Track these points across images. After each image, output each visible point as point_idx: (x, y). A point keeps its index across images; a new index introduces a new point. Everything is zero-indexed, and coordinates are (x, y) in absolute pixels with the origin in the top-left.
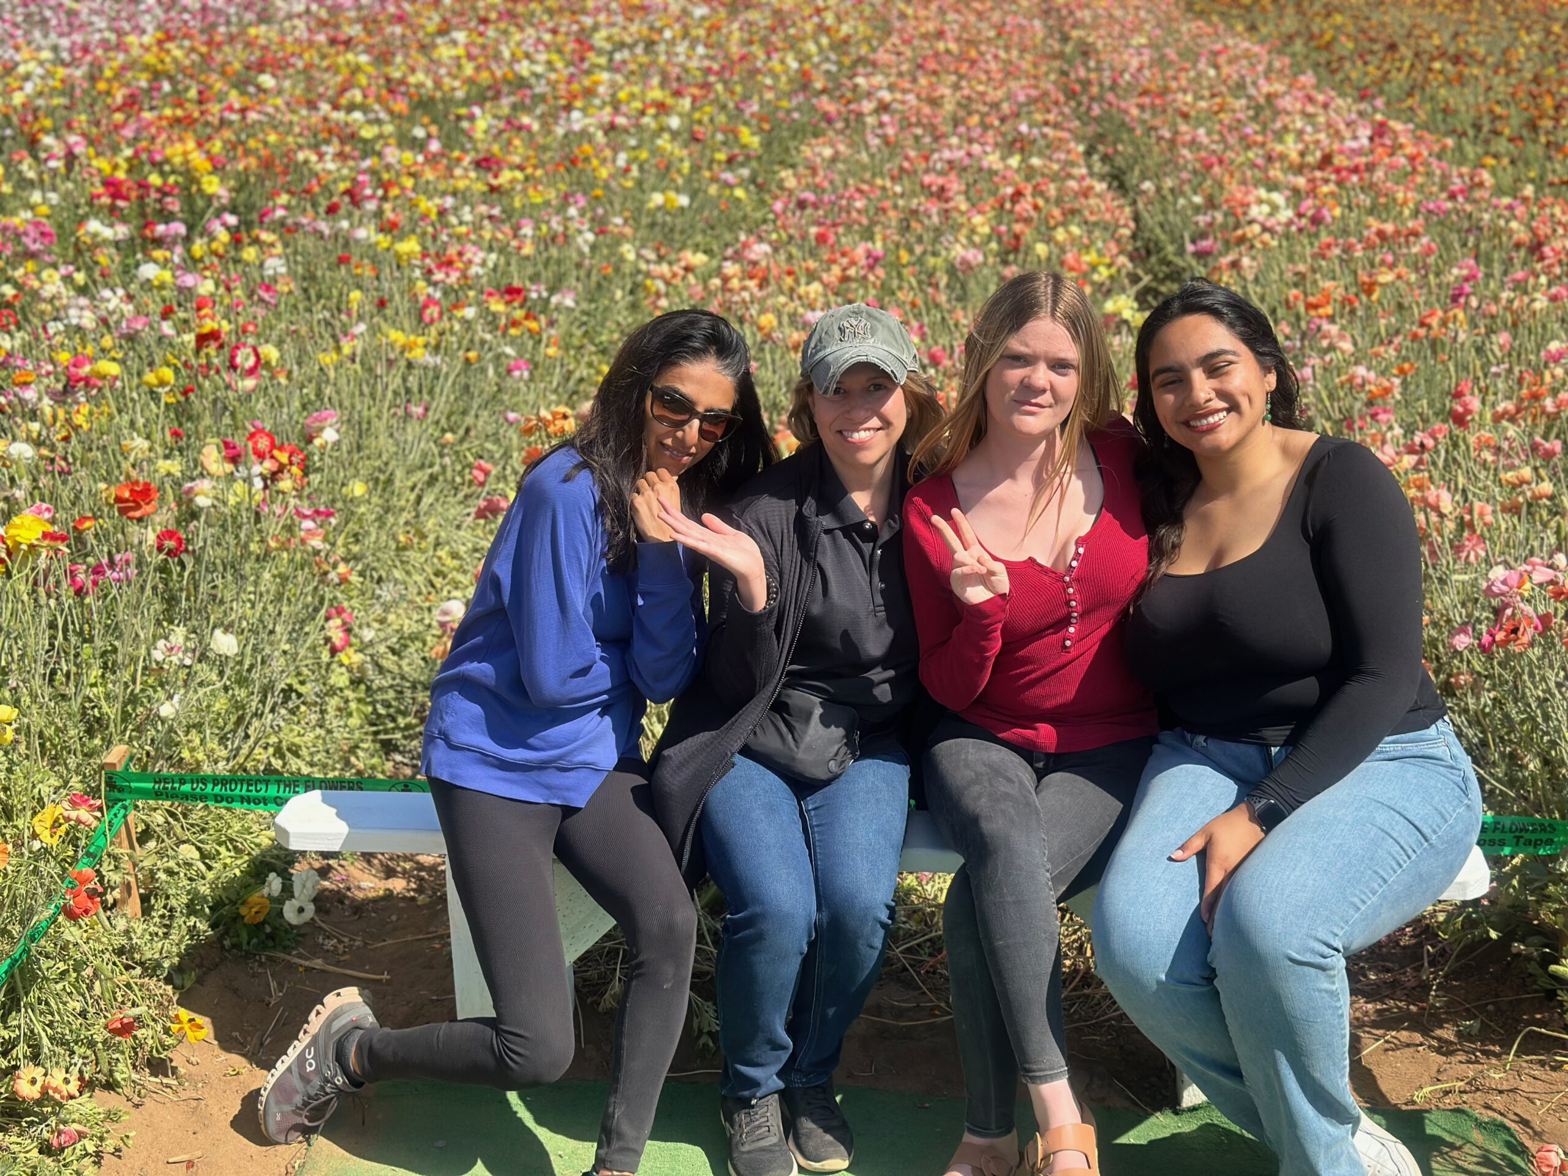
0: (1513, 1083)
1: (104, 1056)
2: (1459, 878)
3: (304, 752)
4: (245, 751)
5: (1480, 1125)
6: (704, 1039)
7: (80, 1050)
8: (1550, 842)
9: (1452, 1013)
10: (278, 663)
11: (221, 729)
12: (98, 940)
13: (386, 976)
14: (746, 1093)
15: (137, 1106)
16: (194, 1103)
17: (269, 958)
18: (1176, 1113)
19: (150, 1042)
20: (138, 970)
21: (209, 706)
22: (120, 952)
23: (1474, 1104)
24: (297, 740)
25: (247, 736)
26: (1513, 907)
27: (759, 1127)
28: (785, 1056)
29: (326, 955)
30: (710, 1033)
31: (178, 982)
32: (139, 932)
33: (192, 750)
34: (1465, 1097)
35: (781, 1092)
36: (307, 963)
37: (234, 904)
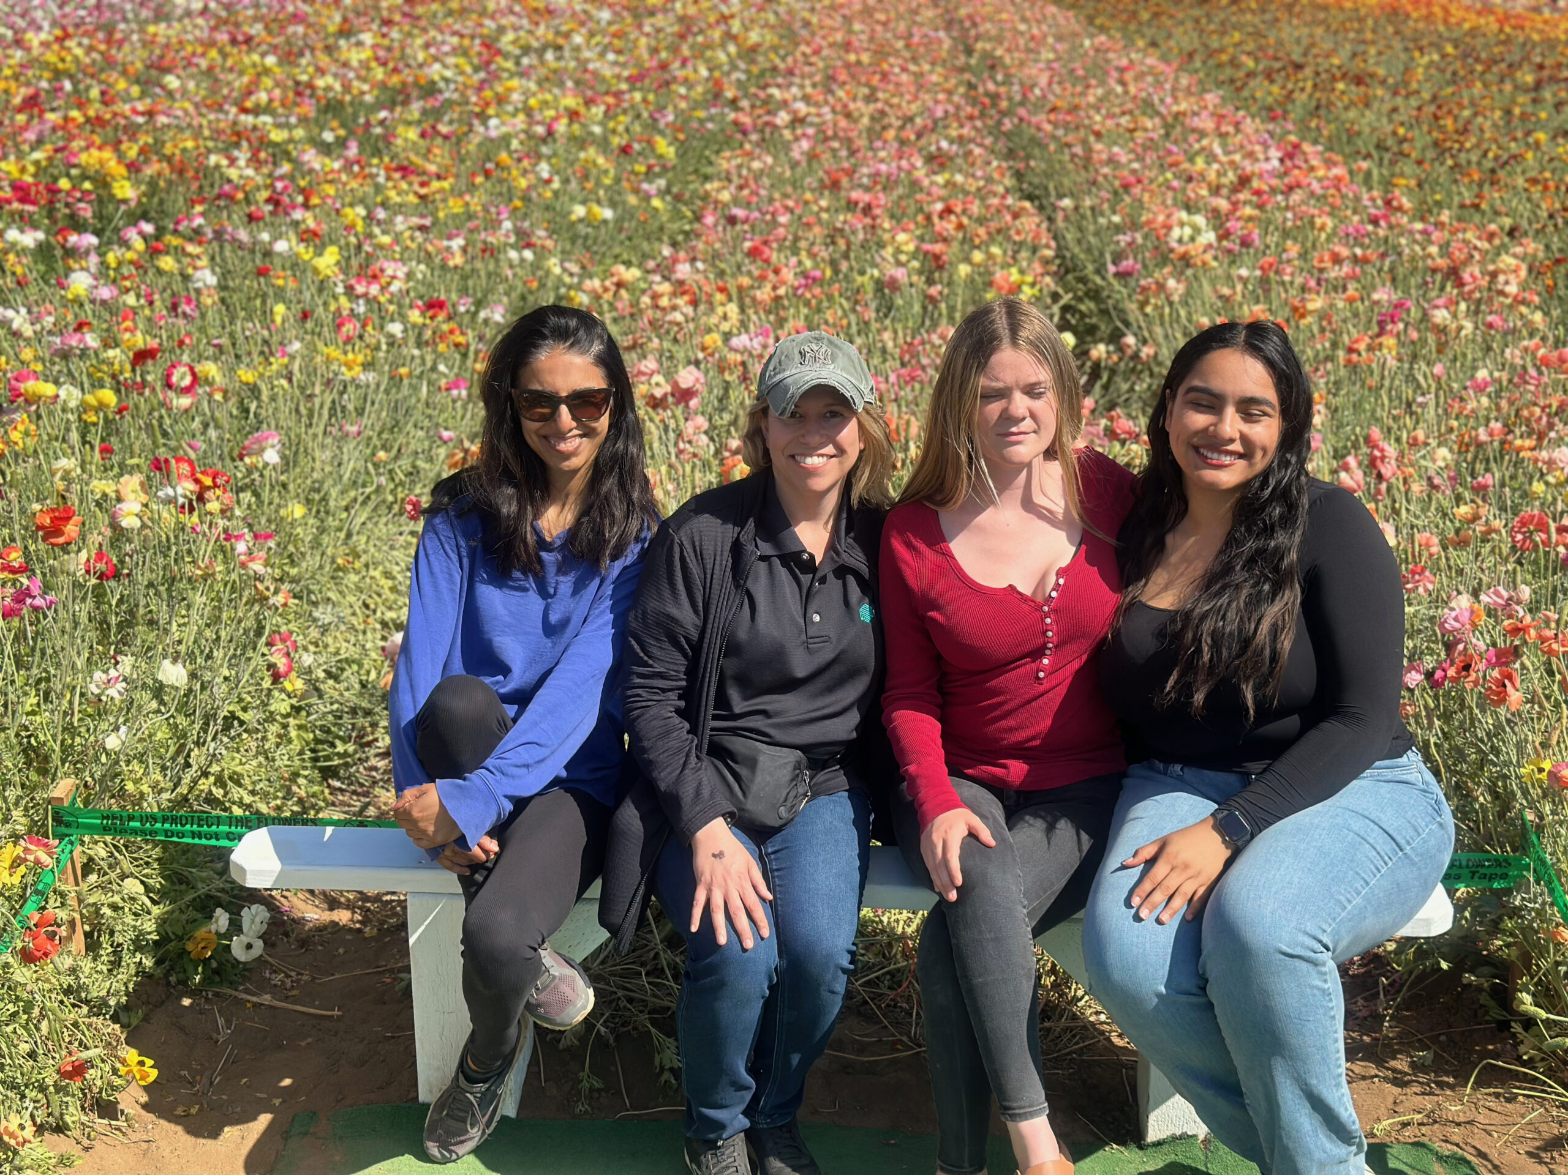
0: (1470, 1116)
1: (55, 1099)
3: (246, 781)
4: (186, 780)
5: (1440, 1158)
6: (666, 1076)
7: (31, 1094)
8: (1504, 876)
9: (1406, 1043)
10: (220, 690)
11: (164, 758)
12: (47, 981)
13: (336, 1013)
14: (712, 1136)
15: (86, 1149)
16: (145, 1146)
17: (217, 995)
18: (1141, 1147)
19: (99, 1083)
20: (85, 1009)
21: (151, 736)
22: (68, 991)
23: (1432, 1135)
24: (239, 769)
25: (188, 765)
26: (1463, 938)
27: (727, 1167)
28: (748, 1096)
29: (274, 990)
30: (671, 1070)
31: (124, 1020)
32: (87, 970)
33: (136, 782)
34: (1424, 1129)
35: (747, 1131)
36: (254, 999)
37: (180, 939)
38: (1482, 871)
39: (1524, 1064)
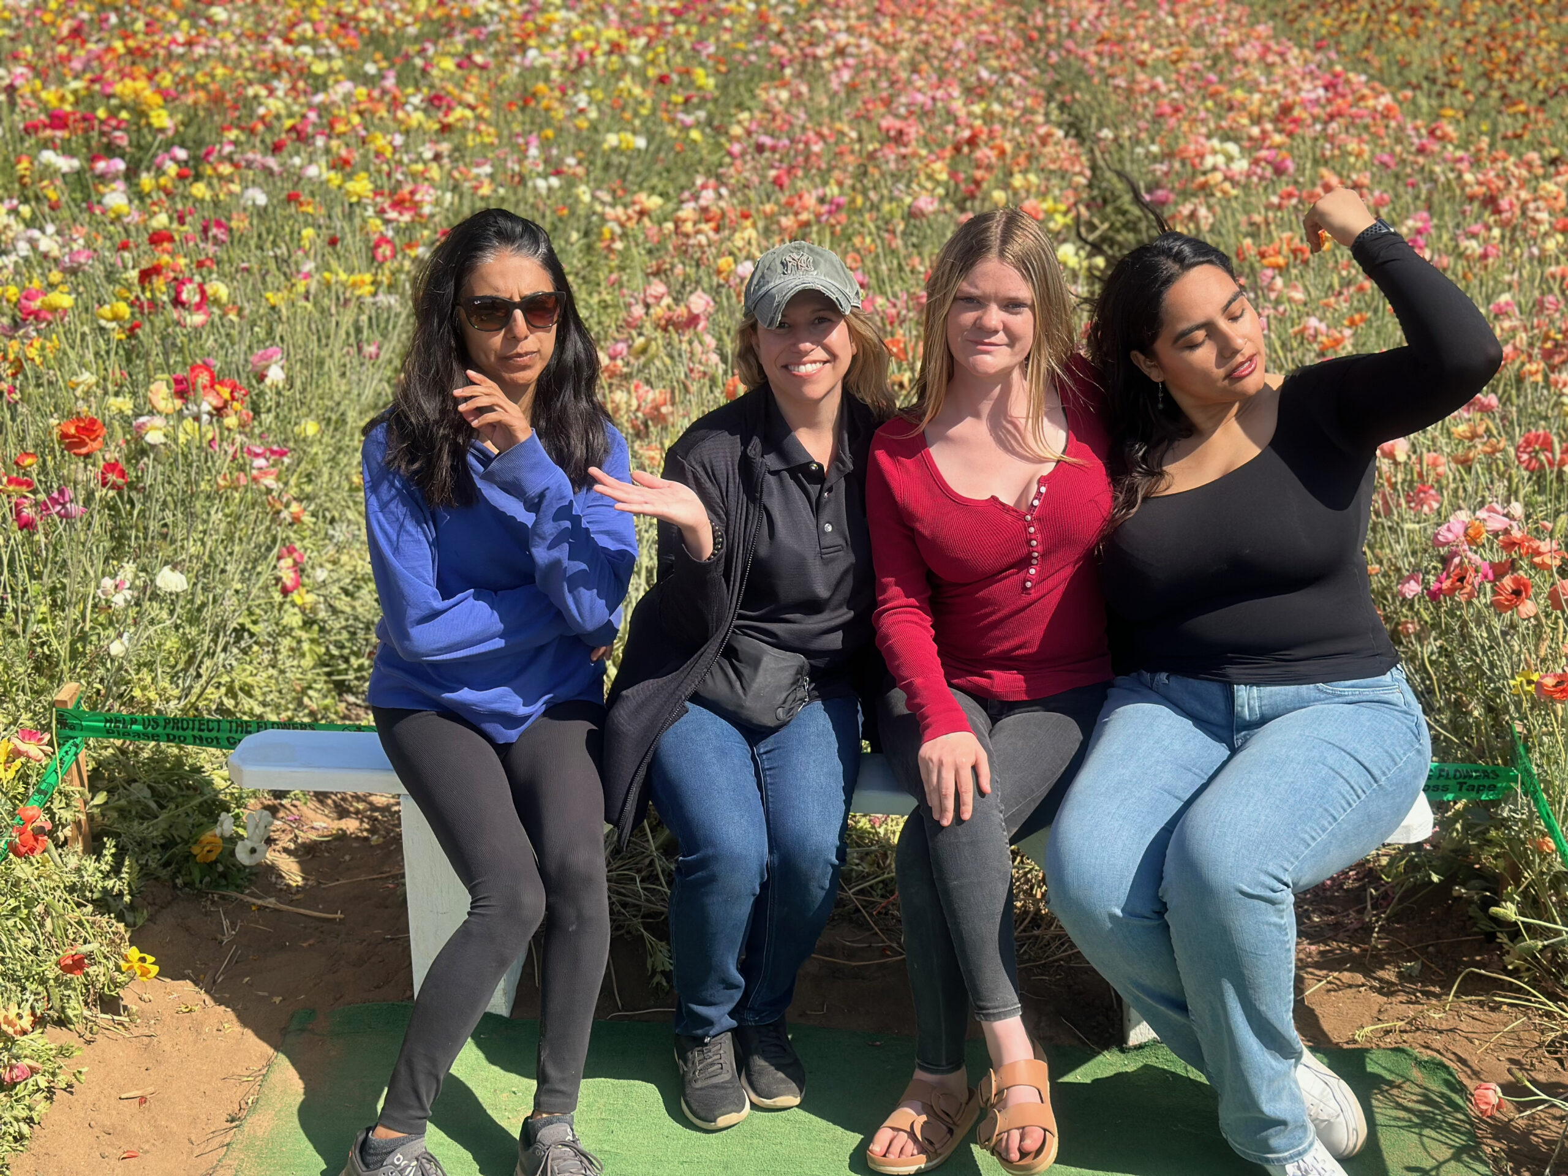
0: (1452, 1024)
1: (56, 993)
2: (1404, 823)
3: (257, 692)
4: (197, 690)
5: (1419, 1063)
7: (31, 986)
8: (1492, 788)
9: (1394, 954)
10: (230, 602)
11: (173, 667)
12: (49, 877)
13: (339, 915)
14: (700, 1032)
15: (89, 1042)
16: (146, 1040)
17: (222, 897)
18: (1122, 1051)
19: (102, 979)
20: (90, 908)
21: (160, 645)
22: (71, 889)
23: (1413, 1042)
24: (249, 680)
25: (199, 676)
26: (1453, 851)
27: (712, 1064)
28: (738, 995)
29: (279, 894)
30: (663, 972)
31: (130, 919)
32: (91, 869)
33: (144, 689)
34: (1405, 1036)
35: (734, 1031)
36: (259, 902)
37: (186, 842)
38: (1471, 782)
39: (1509, 973)
